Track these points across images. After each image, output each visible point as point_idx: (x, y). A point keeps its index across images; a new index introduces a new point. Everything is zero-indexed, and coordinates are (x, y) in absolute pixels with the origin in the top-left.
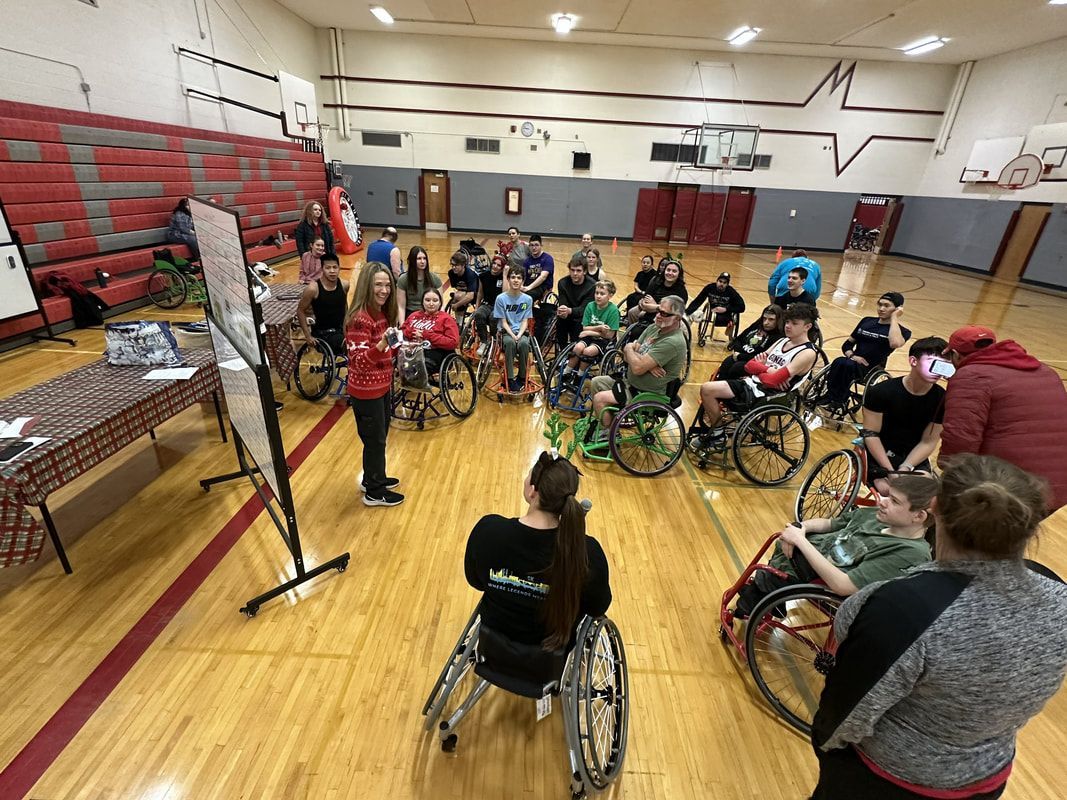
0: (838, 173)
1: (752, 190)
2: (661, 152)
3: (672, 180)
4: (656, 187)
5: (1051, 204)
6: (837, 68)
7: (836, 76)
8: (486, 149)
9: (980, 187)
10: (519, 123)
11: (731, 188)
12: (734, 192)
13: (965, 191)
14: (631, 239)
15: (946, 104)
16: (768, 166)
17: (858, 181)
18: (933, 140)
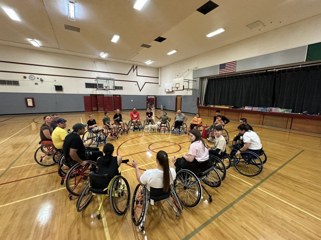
0: (140, 91)
1: (120, 95)
2: (88, 85)
3: (95, 93)
4: (90, 96)
5: (181, 96)
6: (133, 66)
7: (133, 69)
8: (12, 84)
9: (169, 93)
10: (27, 76)
11: (113, 95)
12: (115, 96)
13: (167, 94)
14: (84, 112)
15: (159, 76)
16: (122, 89)
17: (145, 92)
18: (158, 83)
